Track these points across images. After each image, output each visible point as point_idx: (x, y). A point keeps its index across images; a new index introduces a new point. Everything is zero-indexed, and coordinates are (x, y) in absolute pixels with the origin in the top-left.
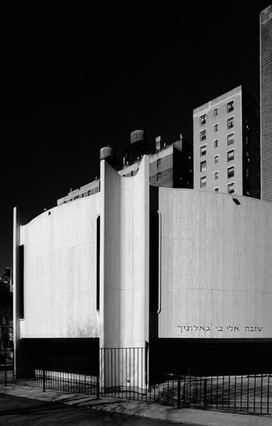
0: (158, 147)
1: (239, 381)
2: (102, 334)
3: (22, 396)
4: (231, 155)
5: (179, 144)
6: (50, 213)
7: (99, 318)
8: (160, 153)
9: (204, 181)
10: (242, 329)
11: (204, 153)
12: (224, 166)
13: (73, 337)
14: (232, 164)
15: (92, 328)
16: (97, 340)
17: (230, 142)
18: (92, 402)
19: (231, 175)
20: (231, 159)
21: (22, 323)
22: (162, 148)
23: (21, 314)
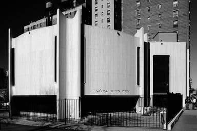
0: (75, 5)
1: (120, 115)
2: (58, 93)
3: (25, 124)
4: (109, 12)
5: (85, 5)
6: (29, 33)
7: (57, 86)
8: (76, 8)
9: (96, 23)
10: (121, 91)
11: (96, 10)
12: (106, 17)
13: (42, 95)
14: (109, 16)
15: (52, 90)
16: (56, 96)
17: (109, 7)
18: (64, 126)
19: (109, 21)
20: (109, 14)
21: (14, 87)
22: (77, 6)
23: (13, 83)
